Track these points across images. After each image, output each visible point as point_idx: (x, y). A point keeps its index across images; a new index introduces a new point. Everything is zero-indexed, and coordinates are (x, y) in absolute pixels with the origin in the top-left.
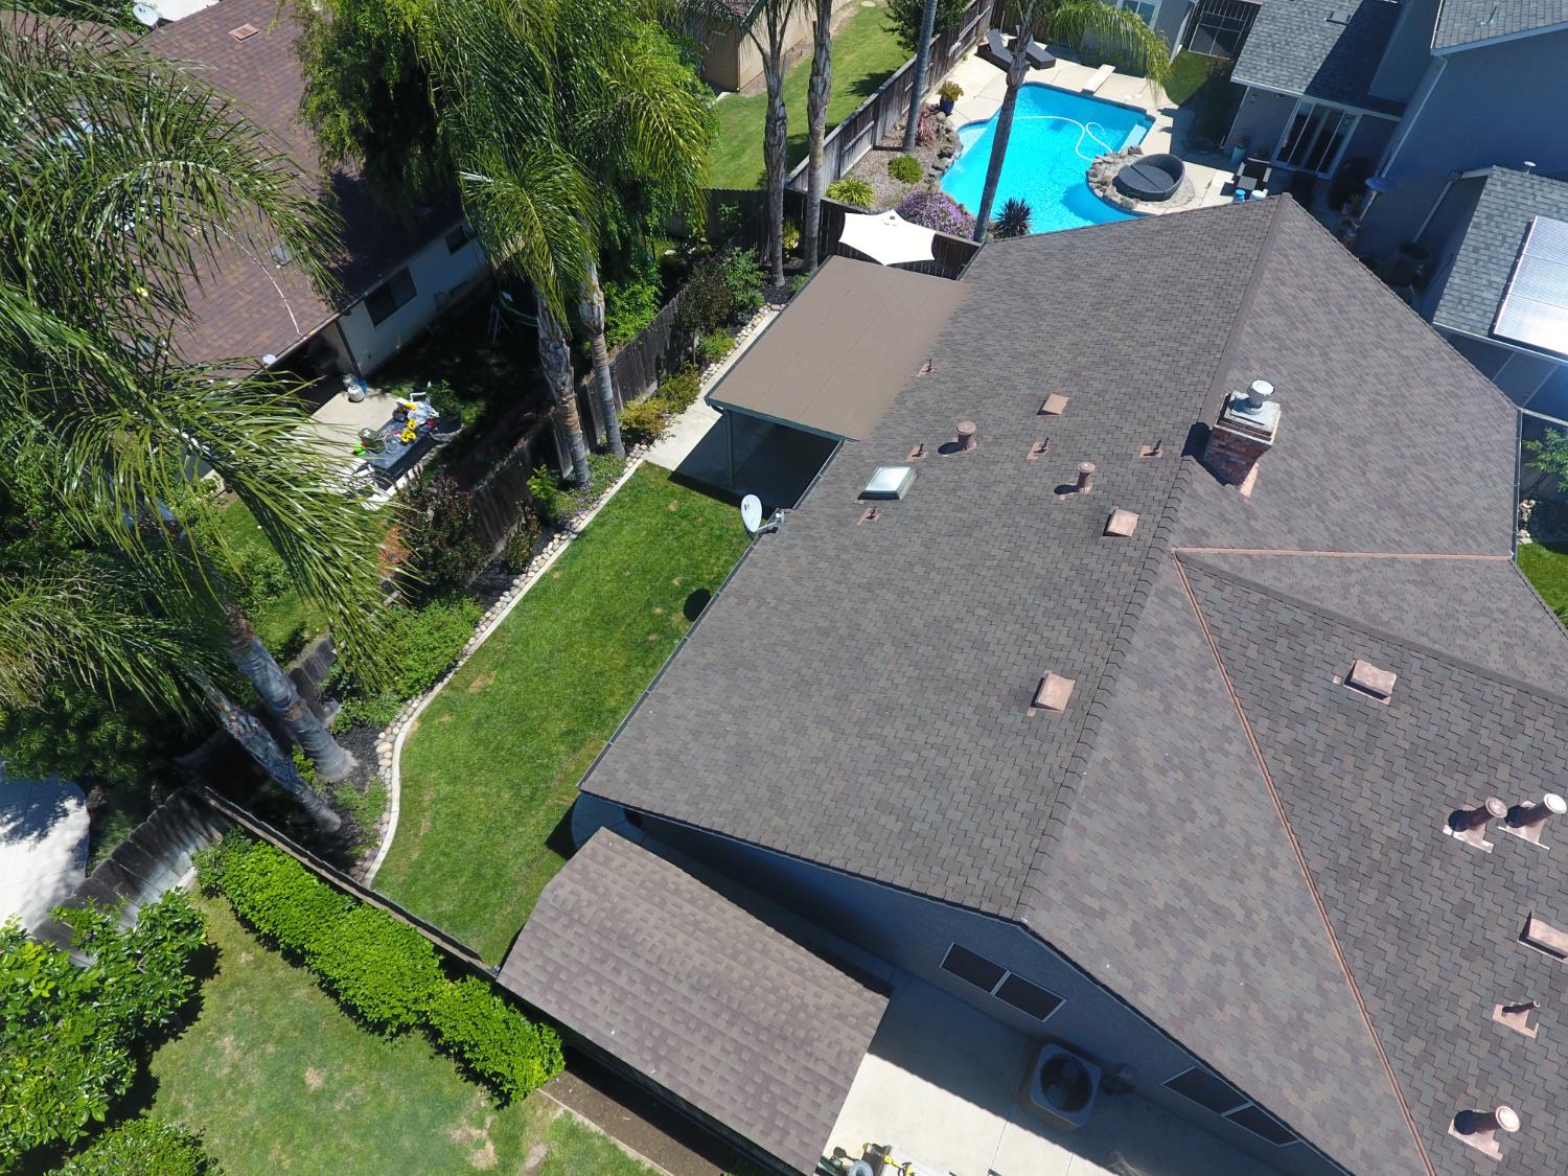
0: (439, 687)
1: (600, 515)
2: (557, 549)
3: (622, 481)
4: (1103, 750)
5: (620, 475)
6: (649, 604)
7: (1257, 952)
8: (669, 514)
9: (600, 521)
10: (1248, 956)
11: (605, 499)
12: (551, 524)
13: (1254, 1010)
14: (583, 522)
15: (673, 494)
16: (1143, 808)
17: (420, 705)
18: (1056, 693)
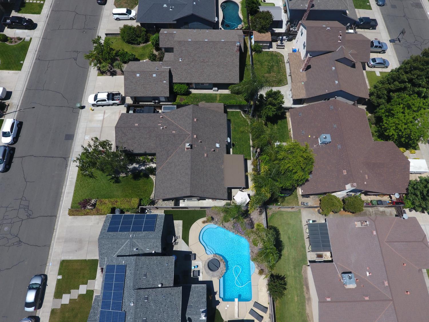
2: (251, 143)
5: (252, 156)
11: (251, 153)
15: (245, 157)
18: (195, 120)
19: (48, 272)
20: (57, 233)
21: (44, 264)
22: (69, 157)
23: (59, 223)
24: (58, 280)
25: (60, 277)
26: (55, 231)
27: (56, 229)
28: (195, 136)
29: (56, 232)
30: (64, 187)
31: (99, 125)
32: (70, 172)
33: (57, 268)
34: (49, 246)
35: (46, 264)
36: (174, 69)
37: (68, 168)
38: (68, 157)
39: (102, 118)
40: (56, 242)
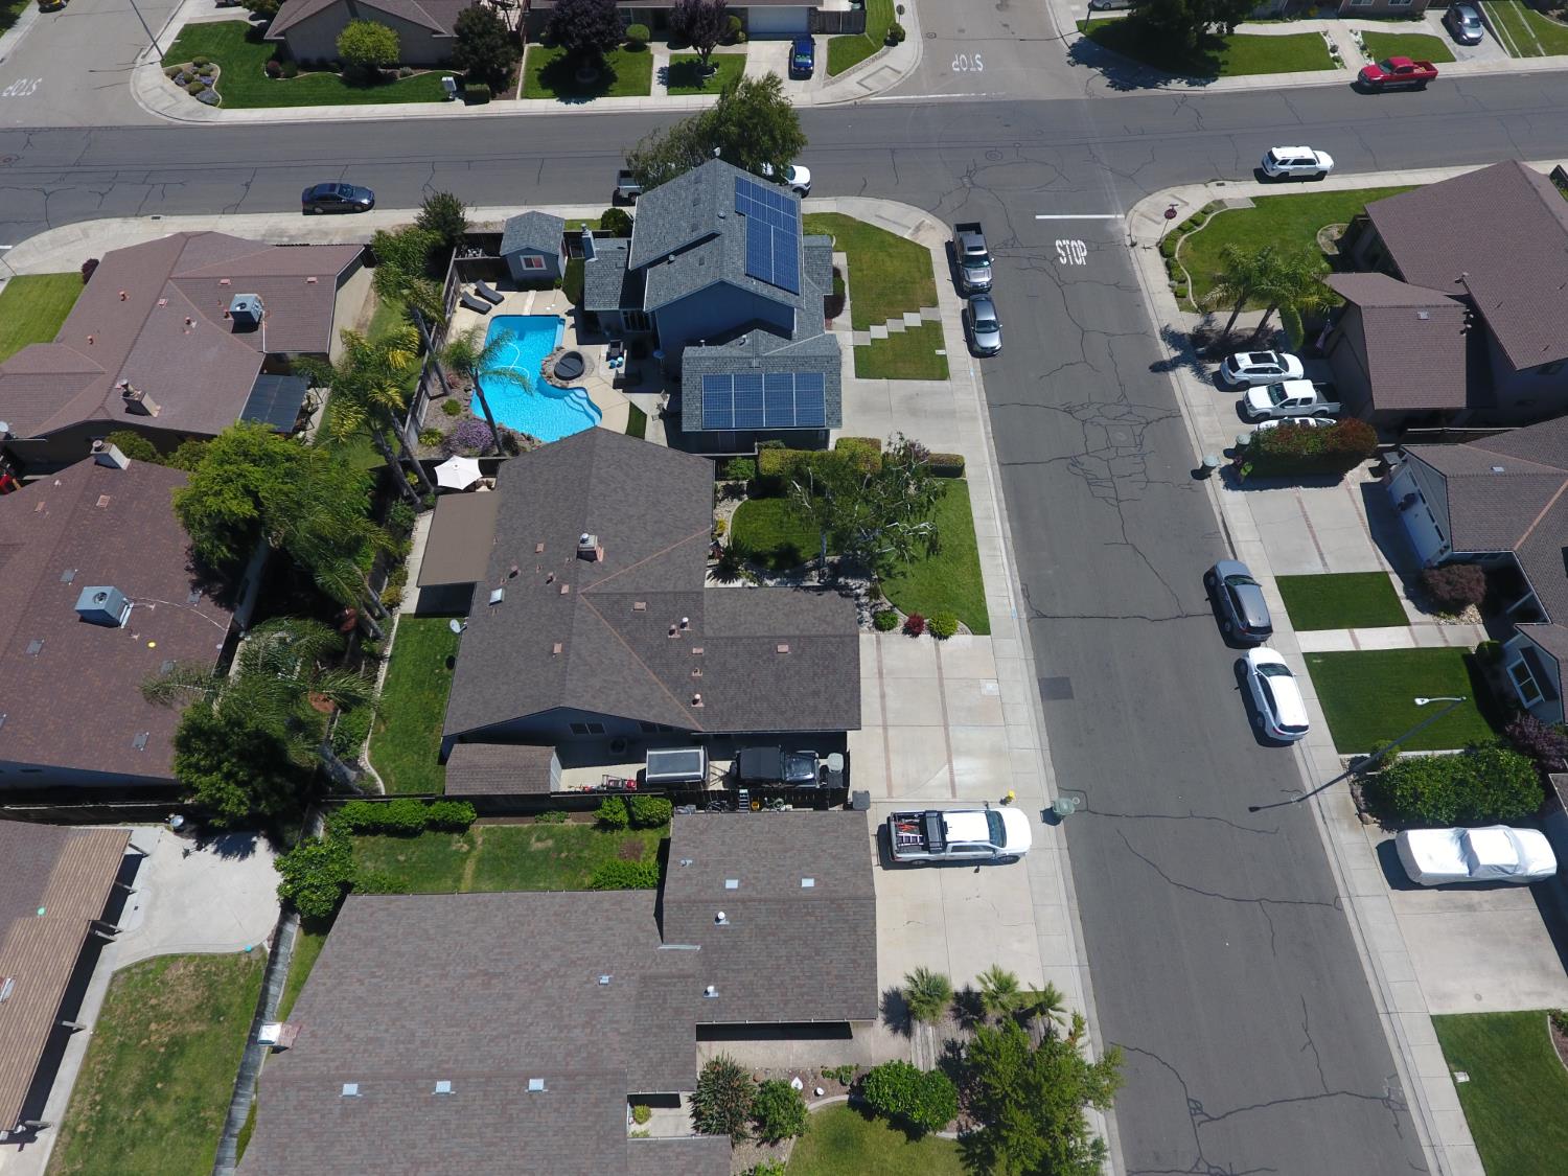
0: (369, 736)
1: (394, 645)
2: (384, 668)
3: (395, 627)
4: (572, 658)
5: (393, 625)
6: (432, 671)
7: (629, 687)
8: (423, 632)
9: (395, 648)
10: (627, 690)
11: (393, 638)
12: (376, 659)
13: (631, 701)
14: (388, 652)
15: (420, 623)
16: (588, 667)
17: (366, 744)
18: (558, 648)
19: (974, 363)
20: (983, 430)
21: (987, 376)
22: (1028, 621)
23: (986, 450)
24: (942, 347)
25: (940, 352)
26: (991, 435)
27: (988, 438)
28: (565, 589)
29: (986, 433)
30: (1009, 534)
31: (959, 734)
32: (1007, 573)
33: (953, 366)
34: (991, 406)
35: (984, 375)
36: (643, 941)
37: (1019, 586)
38: (1032, 621)
39: (960, 764)
40: (976, 411)
